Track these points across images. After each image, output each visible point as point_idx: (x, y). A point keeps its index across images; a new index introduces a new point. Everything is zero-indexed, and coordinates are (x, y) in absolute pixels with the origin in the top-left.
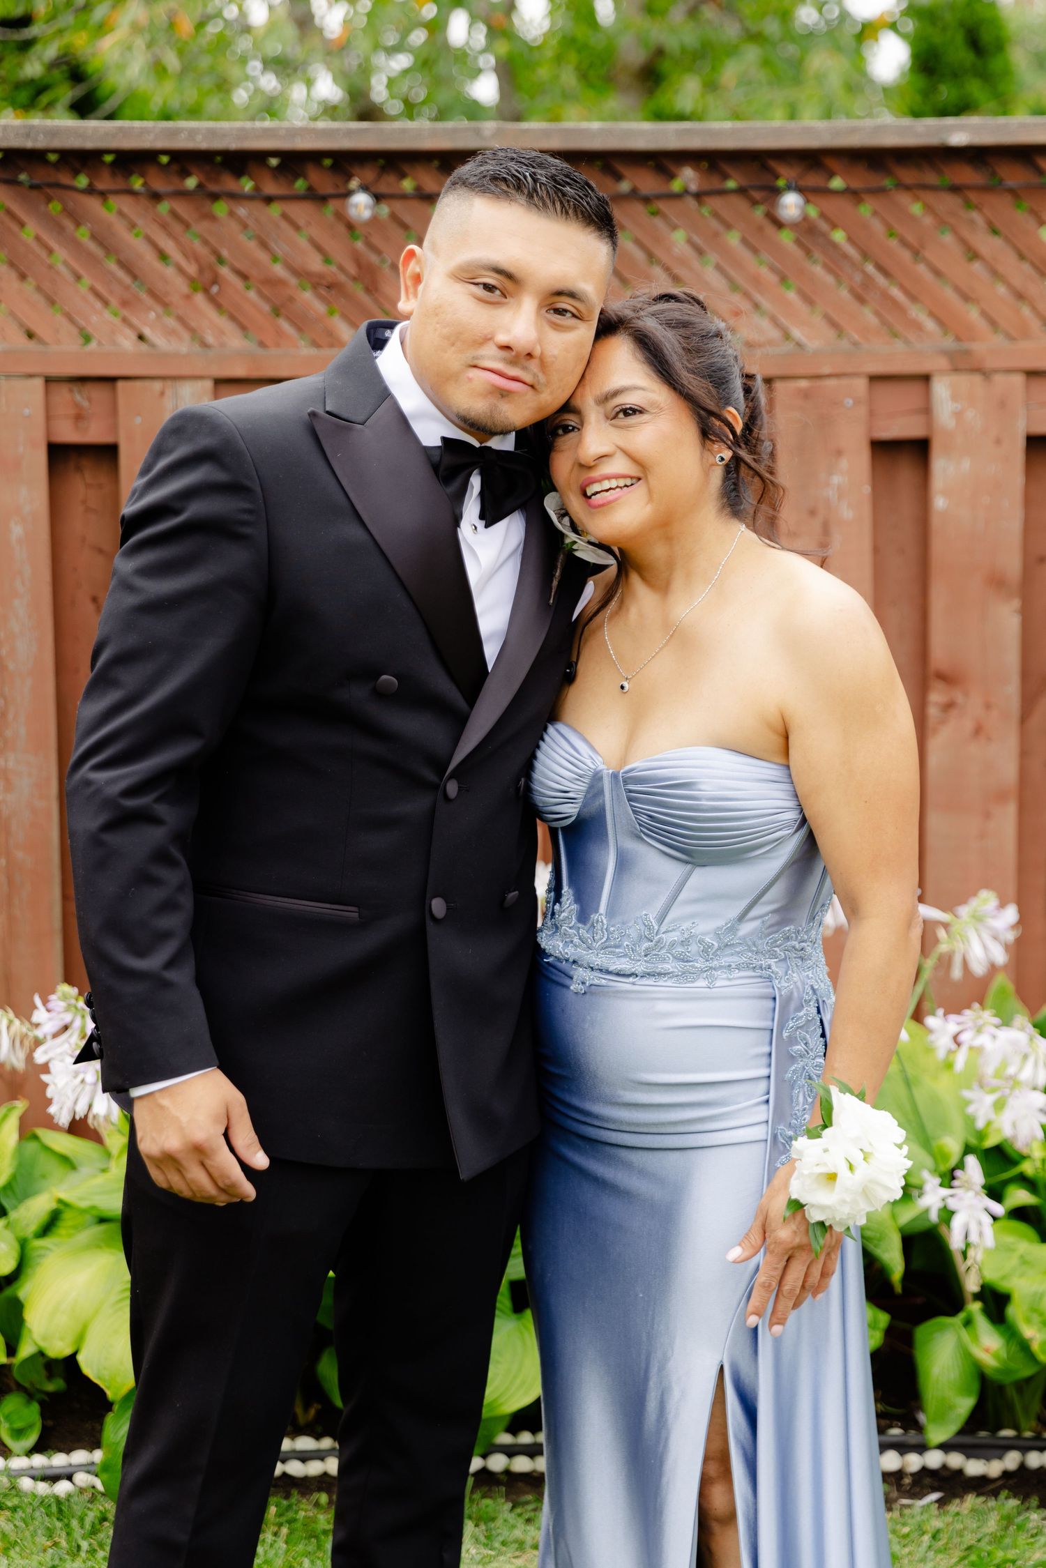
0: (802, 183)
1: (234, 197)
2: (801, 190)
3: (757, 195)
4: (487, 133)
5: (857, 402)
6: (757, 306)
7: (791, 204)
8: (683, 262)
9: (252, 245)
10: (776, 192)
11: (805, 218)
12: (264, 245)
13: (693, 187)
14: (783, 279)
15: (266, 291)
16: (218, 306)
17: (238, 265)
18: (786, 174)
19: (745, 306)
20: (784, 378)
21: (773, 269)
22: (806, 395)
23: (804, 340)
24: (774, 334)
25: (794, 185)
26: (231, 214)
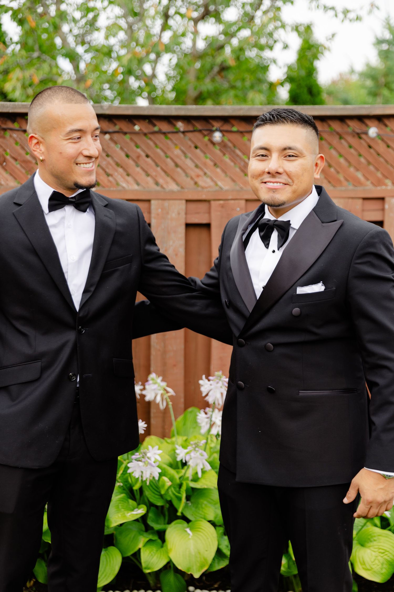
0: (222, 129)
1: (11, 129)
2: (221, 131)
3: (206, 133)
4: (105, 108)
5: (241, 209)
6: (205, 174)
7: (217, 136)
8: (178, 156)
9: (18, 148)
10: (211, 132)
11: (223, 141)
12: (23, 148)
13: (182, 129)
14: (215, 164)
15: (23, 165)
16: (6, 170)
17: (13, 155)
18: (216, 125)
19: (201, 173)
20: (215, 200)
21: (211, 160)
22: (222, 206)
23: (222, 186)
24: (212, 184)
25: (218, 129)
26: (11, 136)
